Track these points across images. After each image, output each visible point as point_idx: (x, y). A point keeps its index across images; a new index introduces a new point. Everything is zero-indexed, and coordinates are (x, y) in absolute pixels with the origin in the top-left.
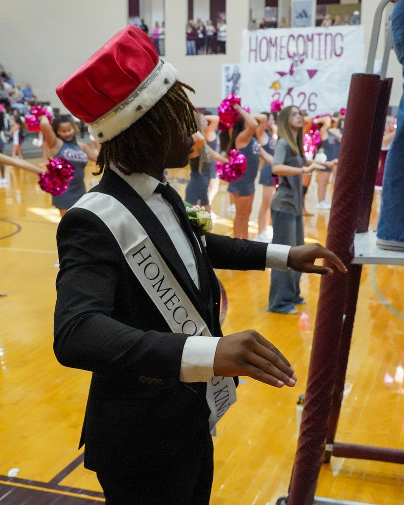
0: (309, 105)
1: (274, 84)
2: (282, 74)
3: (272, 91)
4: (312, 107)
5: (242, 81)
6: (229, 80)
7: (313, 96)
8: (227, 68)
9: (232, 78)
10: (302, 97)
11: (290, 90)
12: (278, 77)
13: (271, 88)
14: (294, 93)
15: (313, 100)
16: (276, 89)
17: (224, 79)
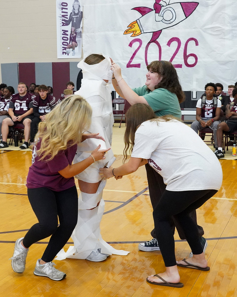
0: (186, 57)
1: (131, 26)
2: (143, 11)
3: (129, 38)
4: (191, 60)
5: (85, 22)
6: (66, 23)
7: (192, 43)
8: (64, 5)
9: (71, 19)
10: (175, 44)
11: (156, 35)
12: (138, 15)
13: (126, 32)
14: (163, 40)
15: (192, 48)
16: (134, 34)
17: (59, 21)
